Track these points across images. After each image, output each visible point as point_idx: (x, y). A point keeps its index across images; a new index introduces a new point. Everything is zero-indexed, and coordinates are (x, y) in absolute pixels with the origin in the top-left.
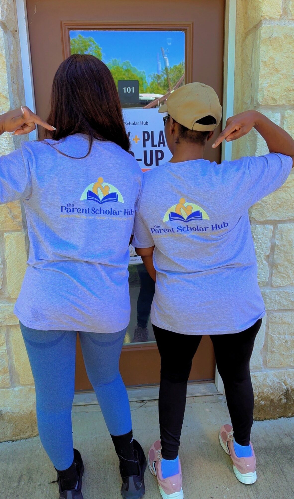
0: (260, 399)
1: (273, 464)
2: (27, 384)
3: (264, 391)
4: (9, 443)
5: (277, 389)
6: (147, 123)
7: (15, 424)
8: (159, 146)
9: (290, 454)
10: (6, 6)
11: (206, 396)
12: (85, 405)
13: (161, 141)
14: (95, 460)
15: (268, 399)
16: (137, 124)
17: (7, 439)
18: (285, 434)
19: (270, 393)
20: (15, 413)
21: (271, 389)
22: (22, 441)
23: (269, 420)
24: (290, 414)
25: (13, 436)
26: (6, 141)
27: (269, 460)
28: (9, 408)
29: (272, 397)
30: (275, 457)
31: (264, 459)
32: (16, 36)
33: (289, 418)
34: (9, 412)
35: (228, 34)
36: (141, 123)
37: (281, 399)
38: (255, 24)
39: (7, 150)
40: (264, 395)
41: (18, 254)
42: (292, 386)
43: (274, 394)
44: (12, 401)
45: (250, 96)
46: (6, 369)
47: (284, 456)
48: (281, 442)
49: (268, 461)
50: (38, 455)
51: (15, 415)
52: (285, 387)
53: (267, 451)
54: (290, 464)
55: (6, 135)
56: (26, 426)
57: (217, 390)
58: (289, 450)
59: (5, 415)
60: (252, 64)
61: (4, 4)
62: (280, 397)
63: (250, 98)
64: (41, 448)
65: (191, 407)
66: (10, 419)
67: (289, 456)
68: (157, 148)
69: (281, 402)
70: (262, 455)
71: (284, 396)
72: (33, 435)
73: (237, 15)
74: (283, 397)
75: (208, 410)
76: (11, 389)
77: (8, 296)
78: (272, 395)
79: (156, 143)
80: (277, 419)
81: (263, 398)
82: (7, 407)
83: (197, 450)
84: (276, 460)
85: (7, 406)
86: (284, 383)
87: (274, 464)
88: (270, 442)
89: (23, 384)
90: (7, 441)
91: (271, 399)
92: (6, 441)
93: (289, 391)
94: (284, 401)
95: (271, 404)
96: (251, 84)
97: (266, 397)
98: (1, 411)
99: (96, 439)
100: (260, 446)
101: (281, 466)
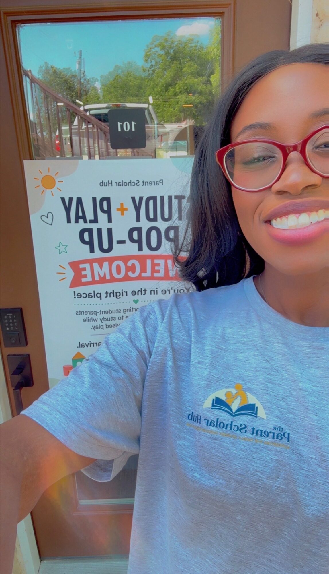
13: (80, 214)
36: (112, 183)
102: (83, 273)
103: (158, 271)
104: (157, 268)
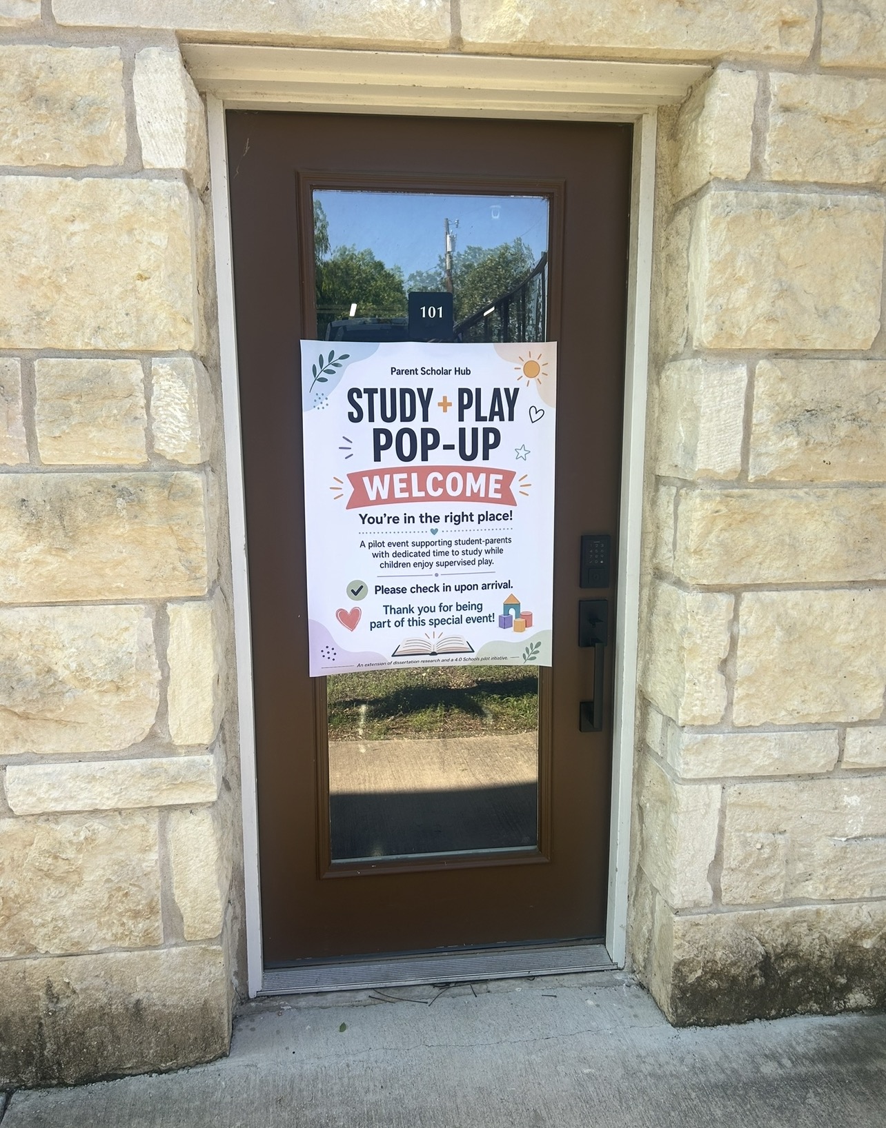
0: (708, 976)
1: (743, 1120)
2: (198, 938)
3: (717, 958)
4: (151, 1076)
5: (746, 952)
6: (467, 372)
7: (167, 1033)
8: (491, 419)
9: (778, 1097)
10: (194, 140)
11: (585, 972)
12: (317, 993)
13: (497, 409)
14: (347, 1113)
15: (725, 976)
16: (447, 372)
17: (146, 1068)
18: (766, 1055)
19: (729, 961)
20: (169, 1007)
21: (732, 953)
22: (180, 1072)
23: (729, 1025)
24: (773, 1012)
25: (161, 1061)
26: (182, 411)
27: (733, 1110)
28: (155, 995)
29: (733, 971)
30: (746, 1105)
31: (722, 1108)
32: (206, 199)
33: (770, 1022)
34: (155, 1005)
35: (638, 204)
36: (456, 371)
37: (754, 976)
38: (695, 188)
39: (184, 429)
40: (717, 965)
41: (193, 649)
42: (777, 947)
43: (739, 964)
44: (164, 979)
45: (684, 329)
46: (154, 904)
47: (765, 1102)
48: (756, 1073)
49: (731, 1113)
50: (220, 1102)
51: (168, 1011)
52: (761, 949)
53: (728, 1092)
54: (780, 1119)
55: (184, 399)
56: (192, 1036)
57: (611, 960)
58: (776, 1089)
59: (146, 1011)
60: (688, 267)
61: (193, 137)
62: (751, 971)
63: (685, 334)
64: (224, 1087)
65: (555, 996)
66: (156, 1020)
67: (776, 1102)
68: (488, 424)
69: (754, 983)
70: (717, 1099)
71: (760, 969)
72: (207, 1059)
73: (656, 168)
74: (757, 972)
75: (590, 1003)
76: (162, 951)
77: (167, 740)
78: (735, 967)
79: (485, 412)
80: (745, 1023)
81: (714, 974)
82: (152, 993)
83: (574, 1089)
84: (749, 1110)
85: (152, 990)
86: (758, 939)
87: (746, 1120)
88: (734, 1071)
89: (189, 939)
90: (147, 1073)
91: (733, 977)
92: (143, 1074)
93: (770, 958)
94: (759, 981)
95: (731, 987)
96: (687, 306)
97: (721, 970)
98: (138, 1000)
99: (348, 1066)
100: (712, 1081)
101: (759, 1123)
102: (498, 486)
103: (401, 481)
104: (404, 485)
